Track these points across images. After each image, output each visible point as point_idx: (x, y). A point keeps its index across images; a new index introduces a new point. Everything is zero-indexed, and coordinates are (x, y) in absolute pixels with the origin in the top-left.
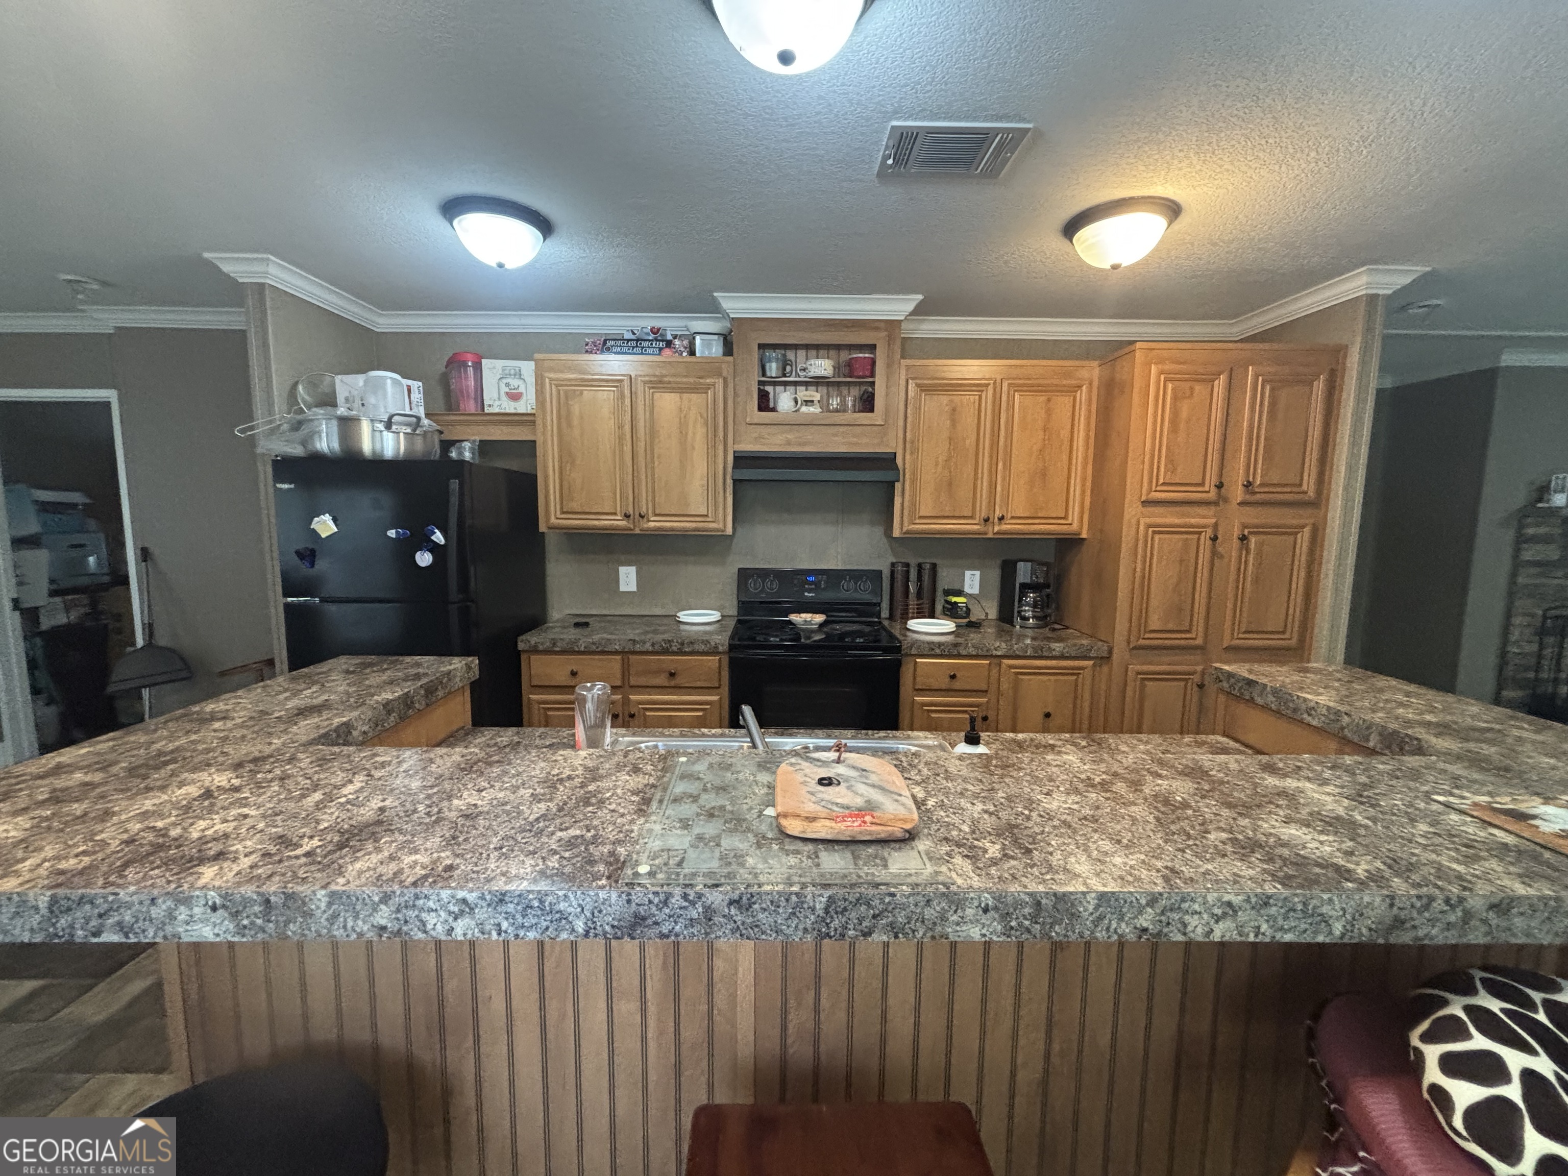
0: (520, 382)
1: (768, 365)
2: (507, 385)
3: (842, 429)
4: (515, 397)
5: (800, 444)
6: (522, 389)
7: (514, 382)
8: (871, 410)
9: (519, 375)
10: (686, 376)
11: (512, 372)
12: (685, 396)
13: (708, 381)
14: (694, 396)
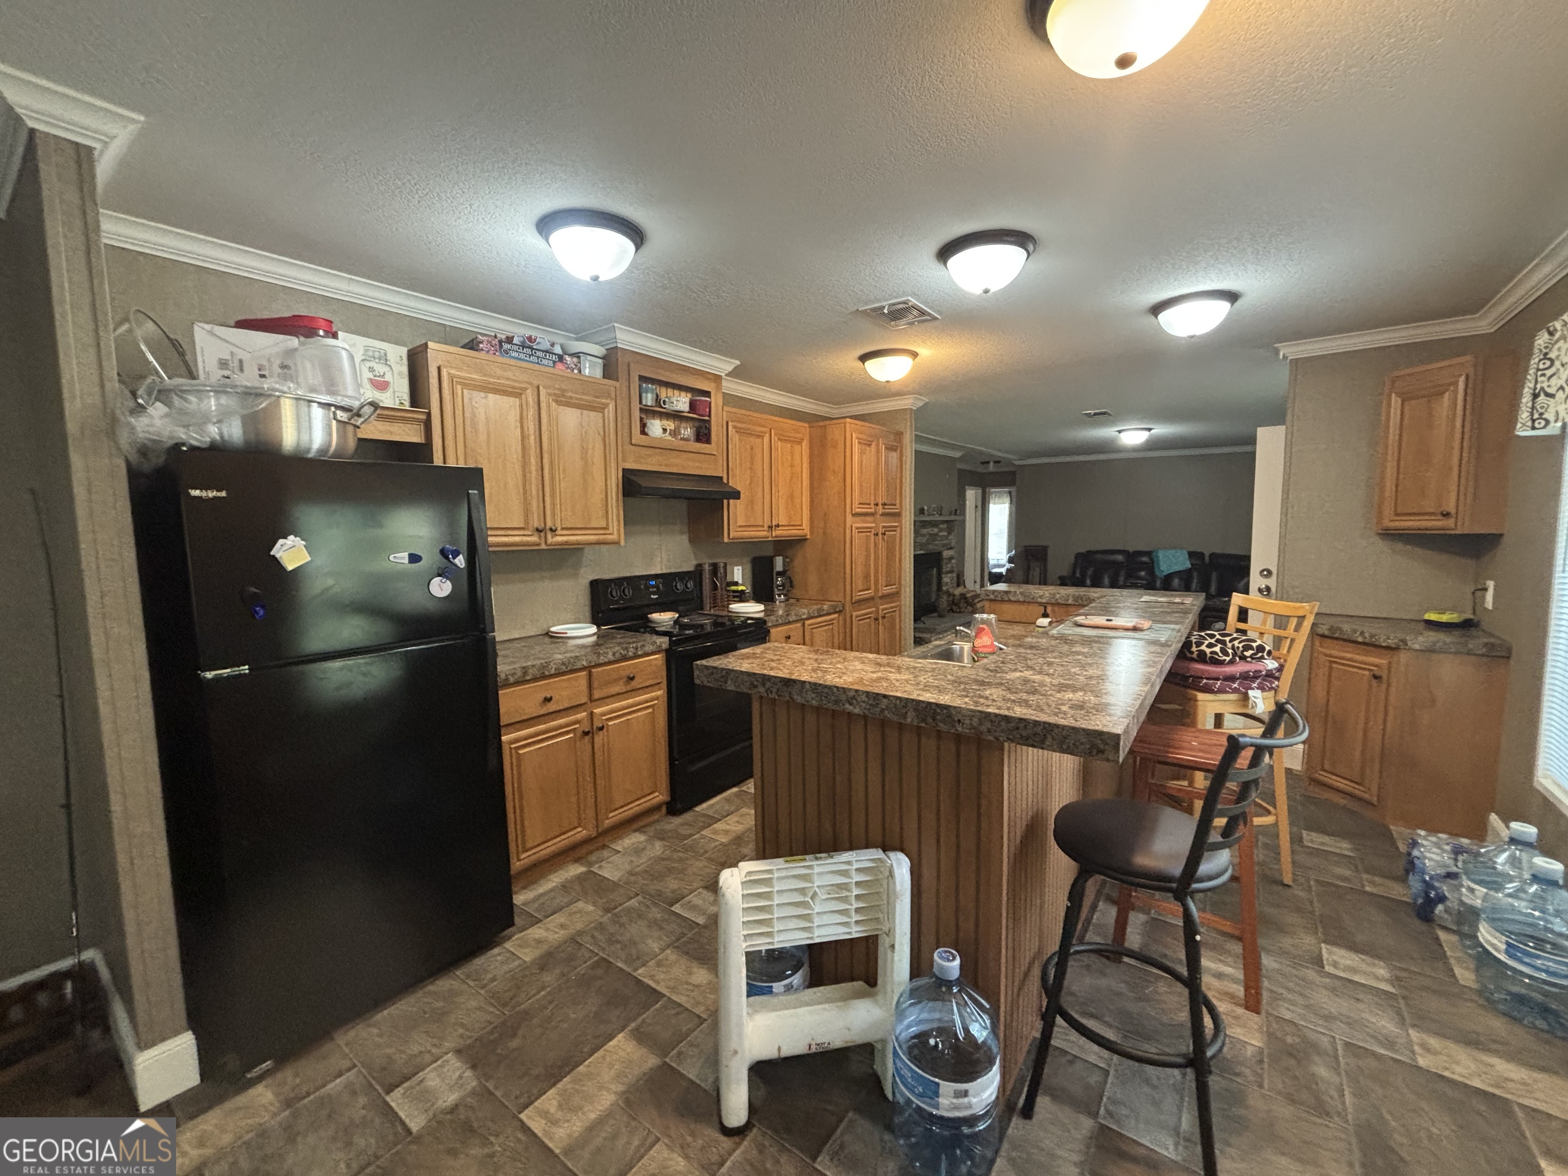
0: (387, 369)
1: (644, 395)
2: (371, 369)
3: (692, 455)
4: (382, 386)
5: (666, 465)
6: (388, 378)
7: (380, 368)
8: (708, 441)
9: (384, 359)
10: (583, 394)
11: (377, 355)
12: (585, 412)
13: (604, 401)
14: (592, 414)
